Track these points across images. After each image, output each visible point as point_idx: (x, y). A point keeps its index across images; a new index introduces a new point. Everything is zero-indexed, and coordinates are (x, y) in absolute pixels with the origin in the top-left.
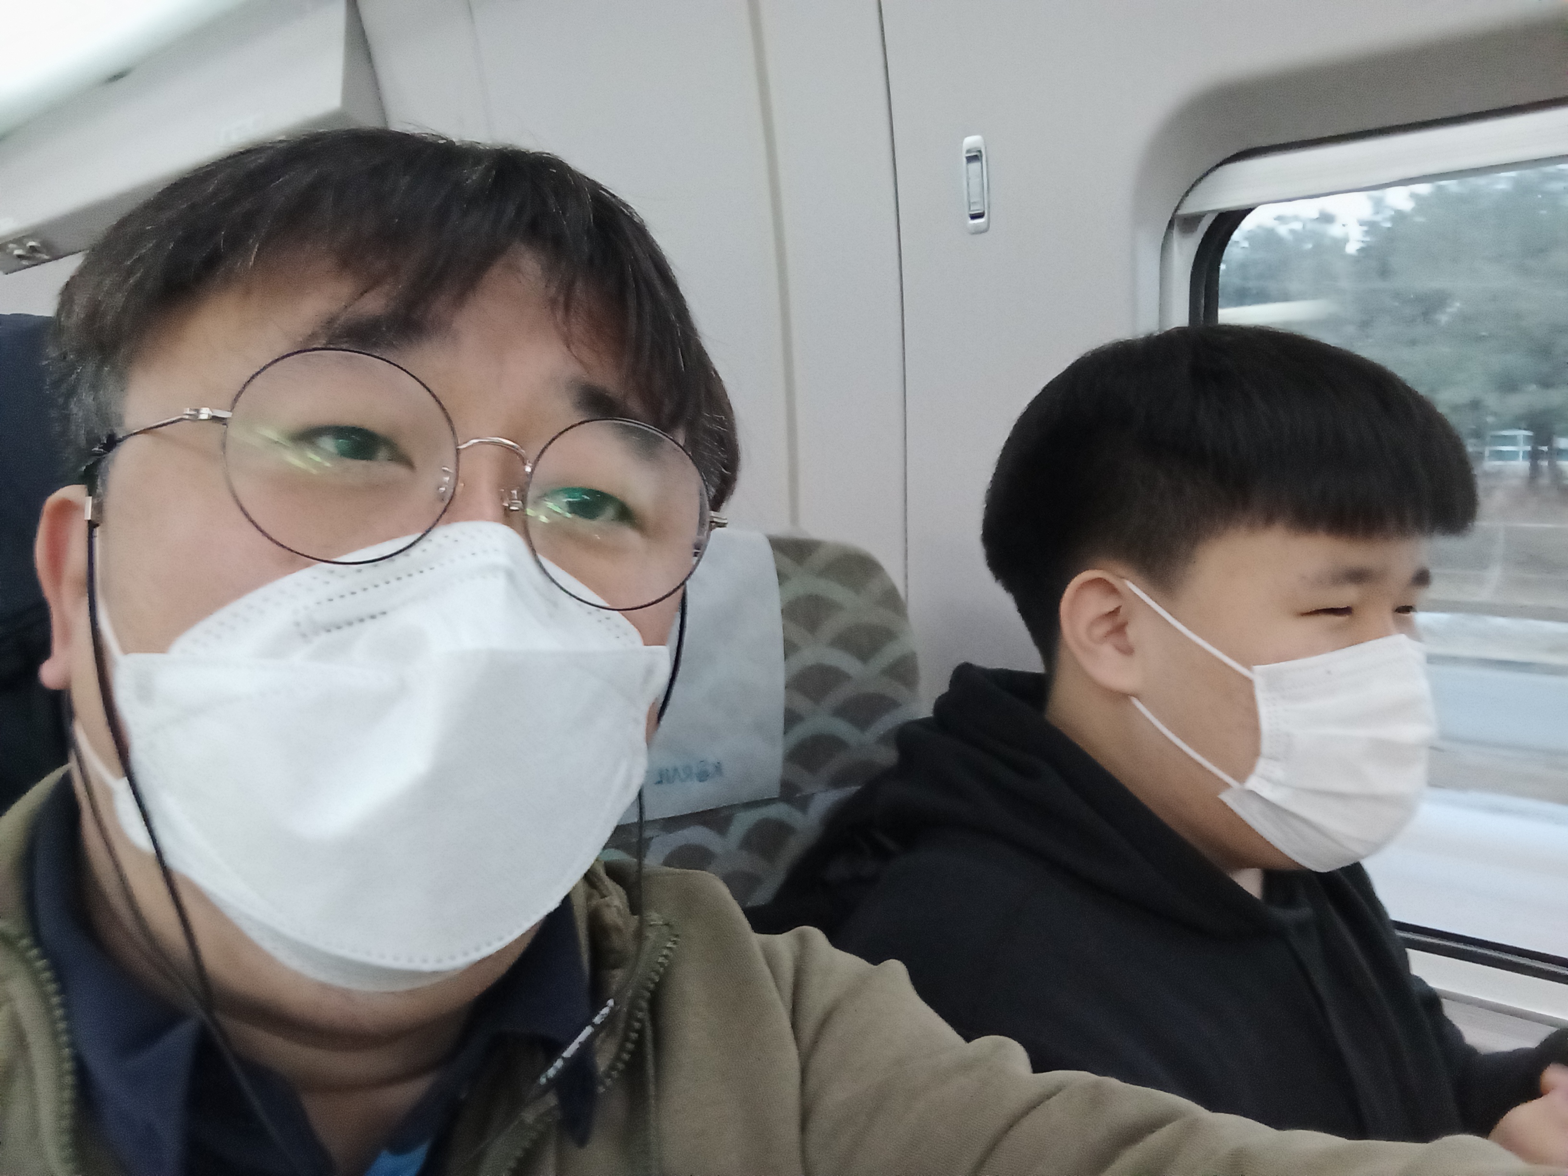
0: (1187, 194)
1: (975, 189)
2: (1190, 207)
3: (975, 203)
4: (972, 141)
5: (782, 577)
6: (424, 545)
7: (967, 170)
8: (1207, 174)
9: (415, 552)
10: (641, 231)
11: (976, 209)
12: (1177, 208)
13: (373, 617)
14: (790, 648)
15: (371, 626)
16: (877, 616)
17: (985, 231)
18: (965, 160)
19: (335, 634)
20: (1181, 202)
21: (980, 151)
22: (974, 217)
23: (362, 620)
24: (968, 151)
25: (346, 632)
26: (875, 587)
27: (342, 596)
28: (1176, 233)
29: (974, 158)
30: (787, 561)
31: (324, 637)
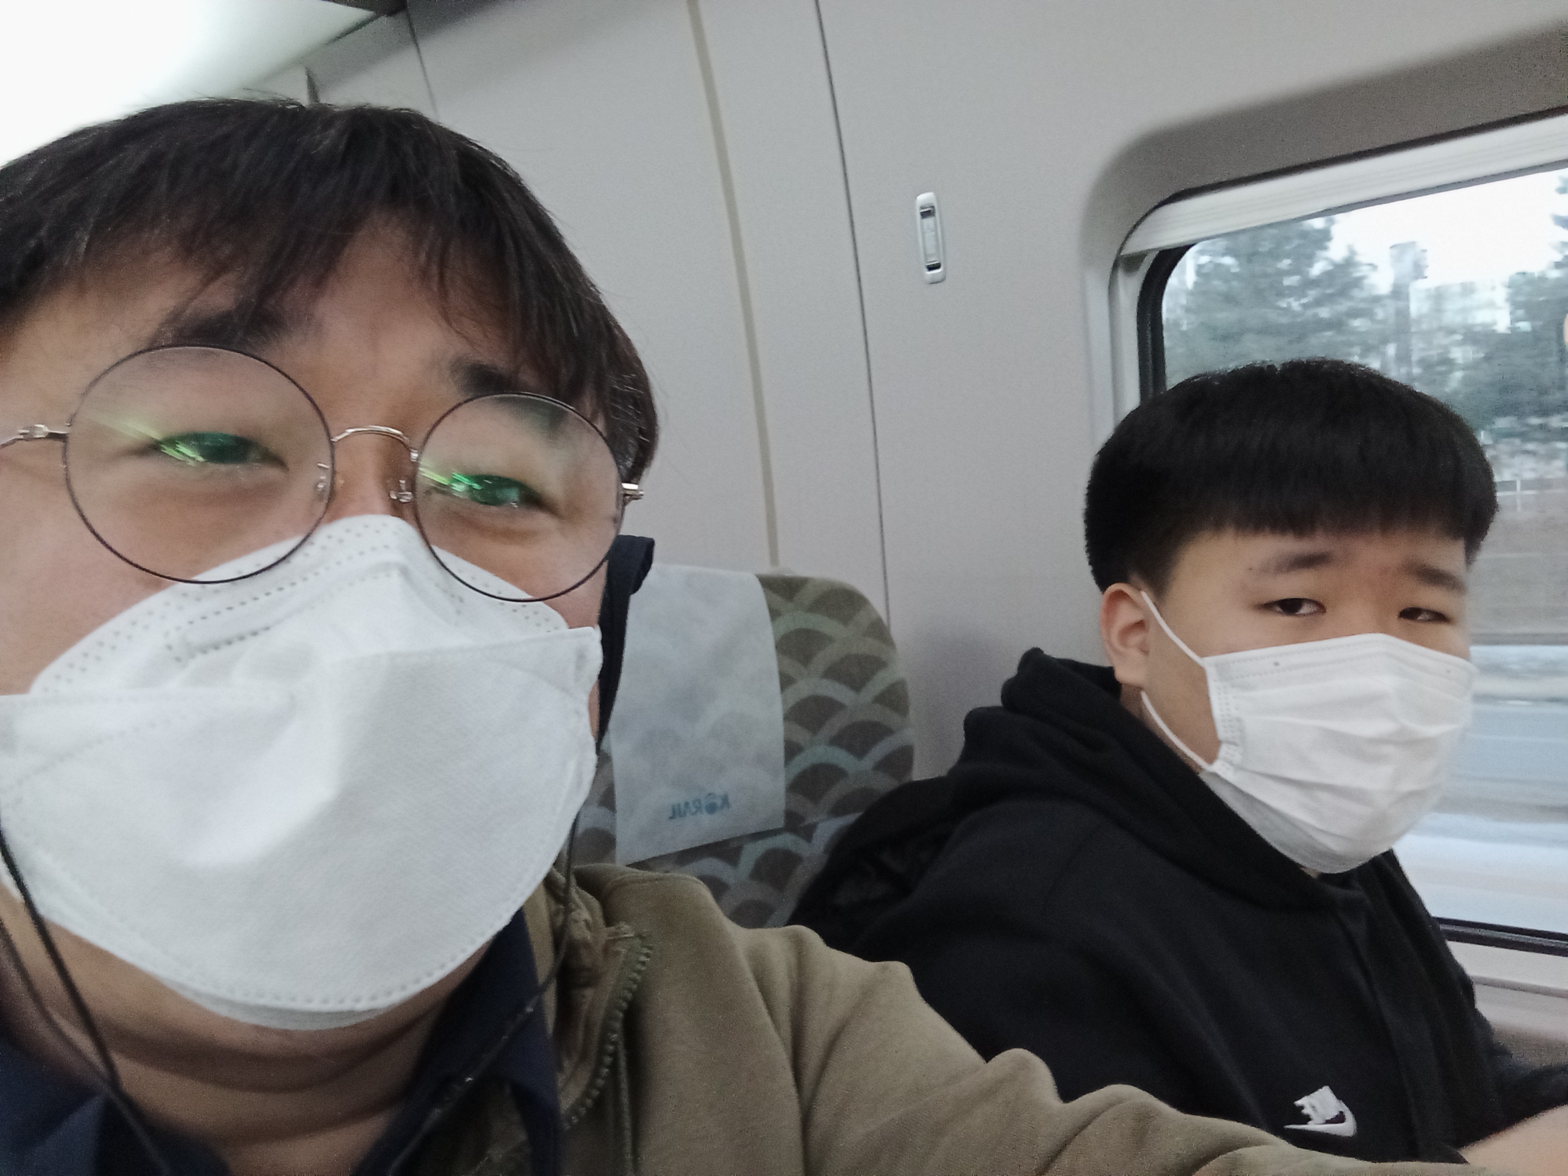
0: (1131, 232)
1: (930, 243)
2: (1134, 246)
3: (931, 255)
4: (925, 198)
5: (774, 614)
6: (307, 549)
7: (922, 225)
8: (1146, 215)
9: (298, 559)
10: (515, 185)
11: (933, 261)
12: (1121, 249)
13: (255, 634)
14: (786, 681)
15: (252, 644)
16: (868, 646)
17: (943, 280)
18: (919, 216)
19: (213, 655)
20: (1123, 244)
21: (933, 207)
22: (931, 268)
23: (242, 638)
24: (922, 208)
25: (225, 652)
26: (862, 618)
27: (218, 613)
28: (1120, 274)
29: (927, 213)
30: (778, 600)
31: (200, 660)
